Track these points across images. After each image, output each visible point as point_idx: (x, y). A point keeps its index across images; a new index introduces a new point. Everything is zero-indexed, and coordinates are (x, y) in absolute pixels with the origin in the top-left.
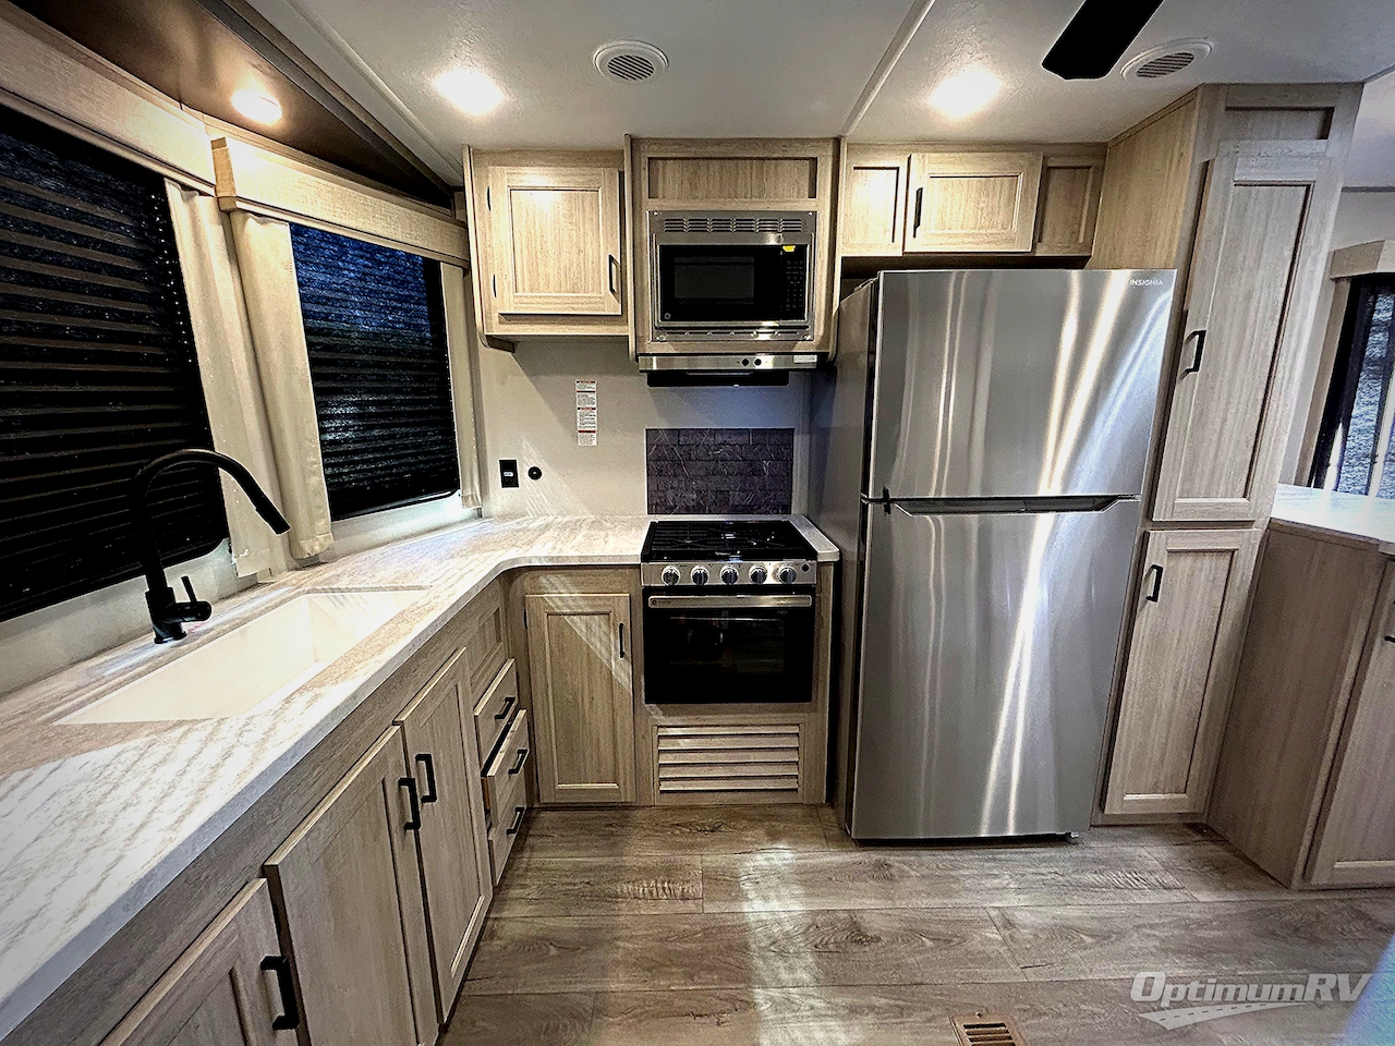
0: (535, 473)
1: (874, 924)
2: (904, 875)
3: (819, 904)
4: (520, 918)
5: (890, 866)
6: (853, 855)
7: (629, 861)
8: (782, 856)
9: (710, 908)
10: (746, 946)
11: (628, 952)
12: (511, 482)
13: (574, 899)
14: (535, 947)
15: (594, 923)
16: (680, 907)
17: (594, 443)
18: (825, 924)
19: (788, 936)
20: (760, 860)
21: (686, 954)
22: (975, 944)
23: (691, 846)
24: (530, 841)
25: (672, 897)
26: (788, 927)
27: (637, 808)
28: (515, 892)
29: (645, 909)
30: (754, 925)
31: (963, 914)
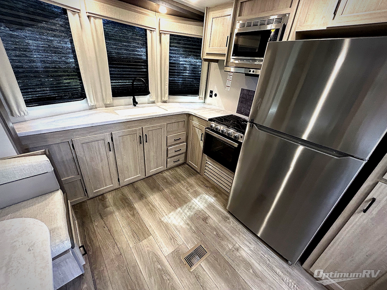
0: (216, 95)
1: (210, 221)
2: (229, 223)
3: (206, 210)
4: (167, 174)
5: (229, 219)
6: (225, 211)
7: (188, 180)
8: (211, 199)
9: (189, 195)
10: (186, 203)
11: (172, 189)
12: (211, 96)
13: (175, 178)
14: (164, 178)
15: (173, 182)
16: (186, 191)
17: (229, 90)
18: (202, 213)
19: (194, 208)
20: (207, 197)
21: (178, 196)
22: (224, 243)
23: (199, 186)
24: (180, 167)
25: (186, 189)
26: (196, 207)
27: (199, 174)
28: (170, 171)
29: (181, 187)
30: (191, 202)
31: (230, 239)
